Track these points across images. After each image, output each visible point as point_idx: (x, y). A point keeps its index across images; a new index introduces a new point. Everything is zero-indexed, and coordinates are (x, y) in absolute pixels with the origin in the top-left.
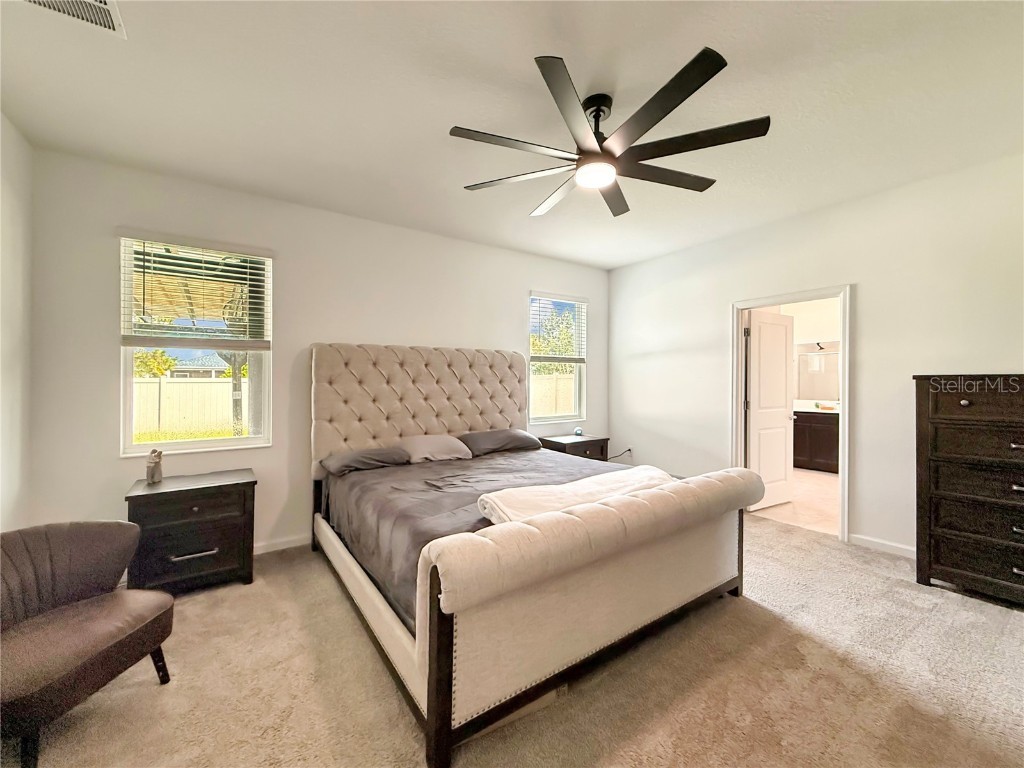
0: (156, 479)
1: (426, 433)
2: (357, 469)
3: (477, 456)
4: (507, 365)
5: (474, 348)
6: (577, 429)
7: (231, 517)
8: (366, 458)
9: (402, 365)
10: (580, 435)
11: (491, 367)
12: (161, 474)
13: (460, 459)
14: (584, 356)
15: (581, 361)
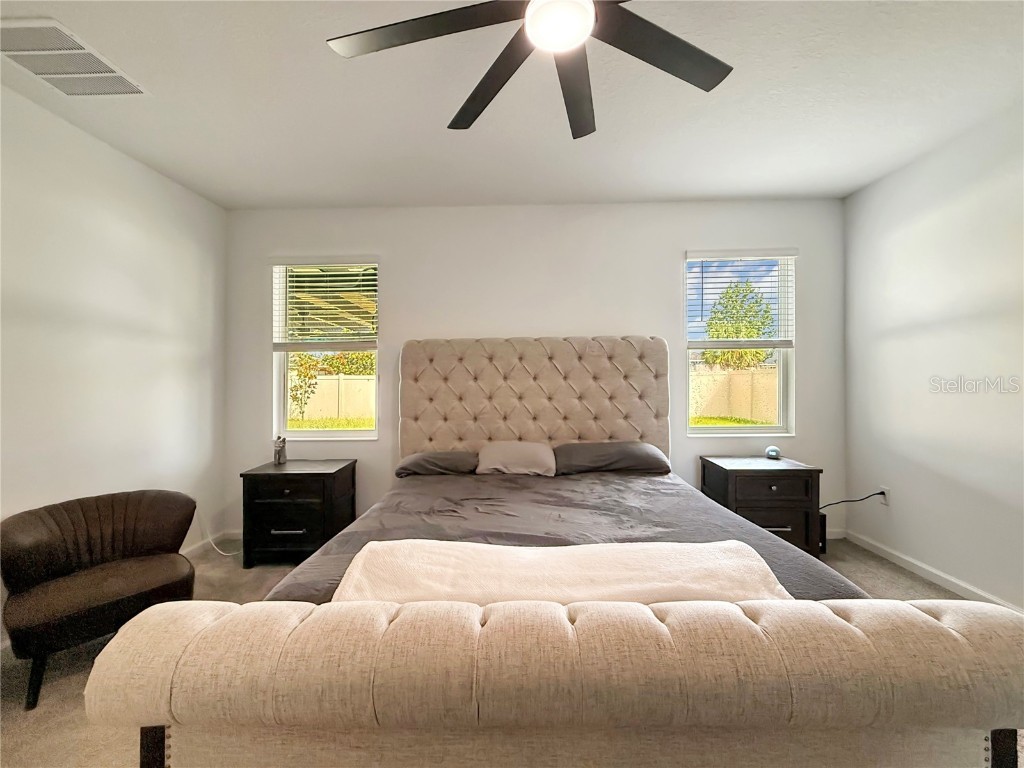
0: (281, 461)
1: (520, 439)
2: (415, 473)
3: (563, 474)
4: (637, 355)
5: (590, 336)
6: (771, 449)
7: (312, 503)
8: (427, 461)
9: (491, 359)
10: (776, 458)
11: (610, 358)
12: (285, 457)
13: (539, 475)
14: (792, 337)
15: (788, 344)
